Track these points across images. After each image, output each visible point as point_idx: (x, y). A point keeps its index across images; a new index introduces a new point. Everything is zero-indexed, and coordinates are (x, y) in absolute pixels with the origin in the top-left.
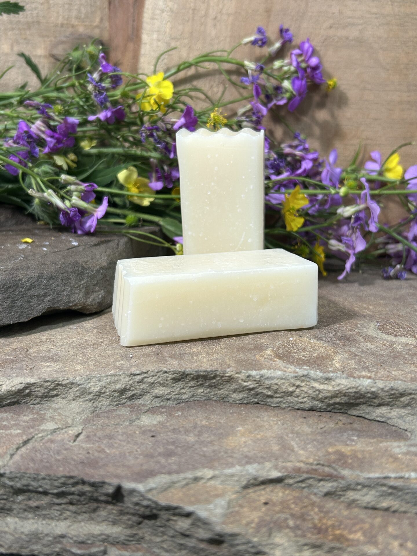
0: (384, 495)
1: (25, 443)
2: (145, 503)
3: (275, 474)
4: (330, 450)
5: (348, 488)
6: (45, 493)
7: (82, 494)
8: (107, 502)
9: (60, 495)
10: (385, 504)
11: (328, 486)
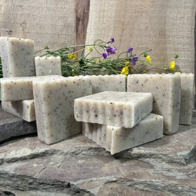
0: (146, 186)
1: (44, 169)
2: (76, 188)
3: (115, 179)
4: (131, 172)
5: (135, 184)
6: (49, 184)
7: (59, 185)
8: (66, 187)
9: (53, 185)
10: (146, 189)
11: (130, 183)
